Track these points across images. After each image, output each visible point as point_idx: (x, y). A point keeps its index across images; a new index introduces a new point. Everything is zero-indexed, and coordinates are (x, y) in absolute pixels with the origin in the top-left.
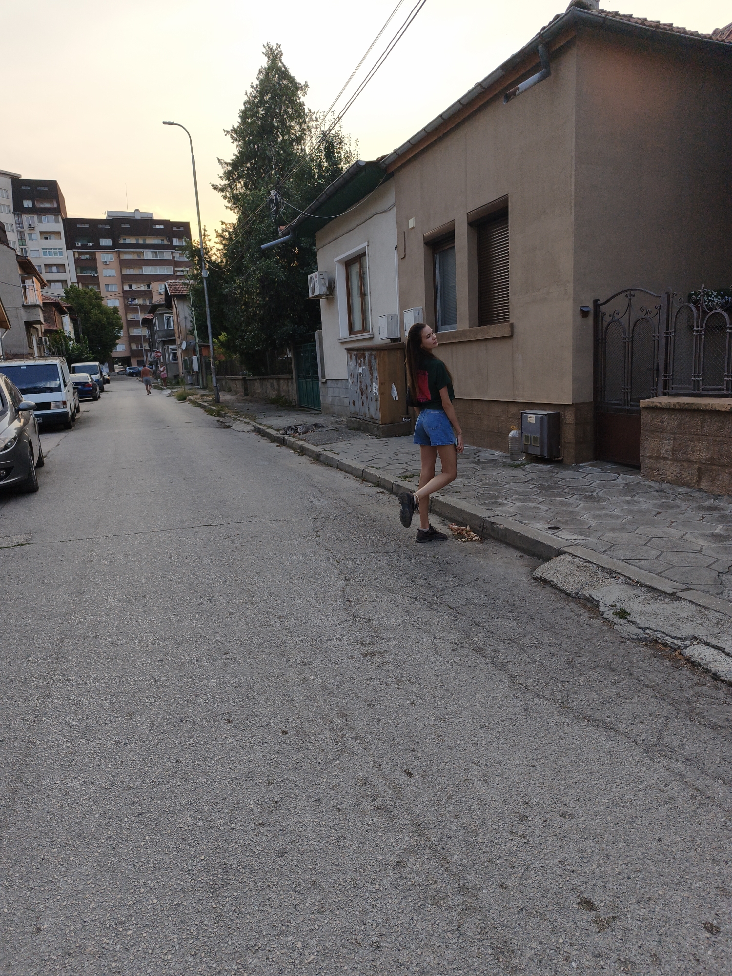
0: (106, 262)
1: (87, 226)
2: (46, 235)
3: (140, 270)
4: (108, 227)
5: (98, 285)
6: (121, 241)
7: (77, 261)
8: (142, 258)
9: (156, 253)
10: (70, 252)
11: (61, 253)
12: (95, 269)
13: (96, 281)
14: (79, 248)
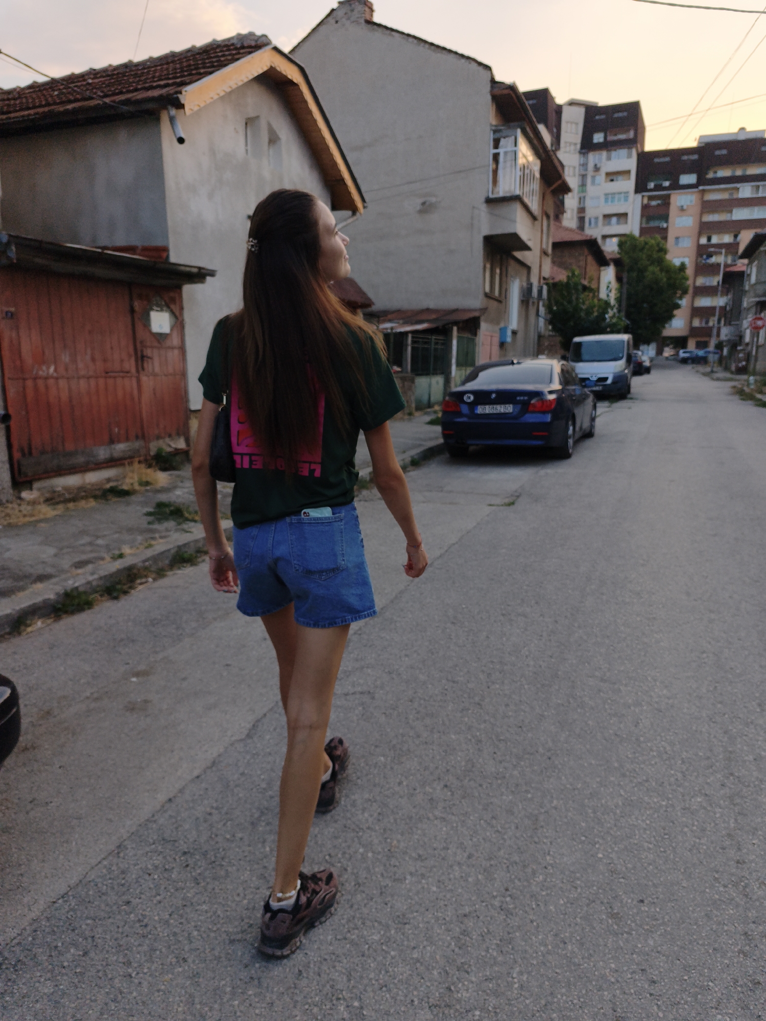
0: (682, 206)
1: (667, 159)
2: (612, 176)
3: (729, 215)
4: (695, 157)
6: (710, 175)
9: (758, 187)
10: (639, 196)
11: (626, 199)
12: (666, 218)
13: (664, 232)
14: (651, 190)
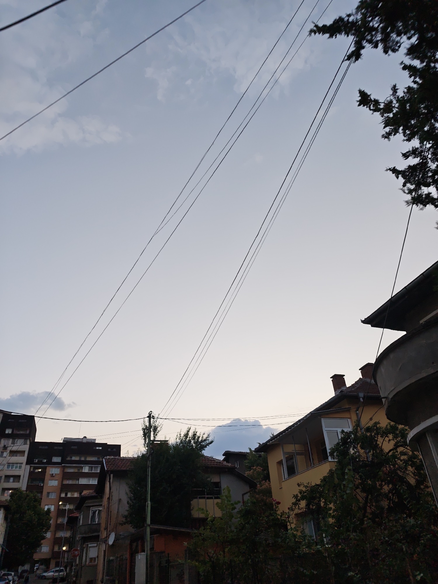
0: (53, 474)
1: (46, 447)
2: (13, 453)
3: (77, 481)
4: (61, 448)
5: (41, 493)
6: (68, 459)
7: (31, 473)
8: (80, 471)
9: (92, 467)
10: (28, 467)
11: (20, 467)
12: (43, 480)
13: (40, 490)
14: (36, 464)
